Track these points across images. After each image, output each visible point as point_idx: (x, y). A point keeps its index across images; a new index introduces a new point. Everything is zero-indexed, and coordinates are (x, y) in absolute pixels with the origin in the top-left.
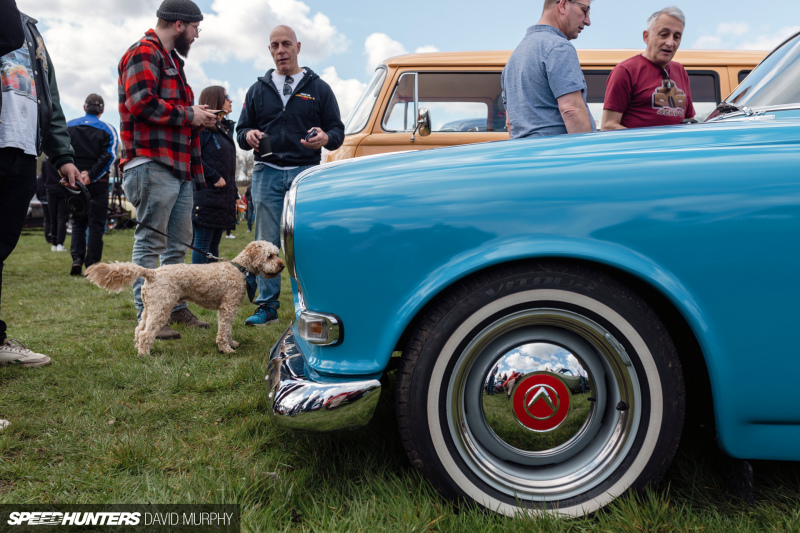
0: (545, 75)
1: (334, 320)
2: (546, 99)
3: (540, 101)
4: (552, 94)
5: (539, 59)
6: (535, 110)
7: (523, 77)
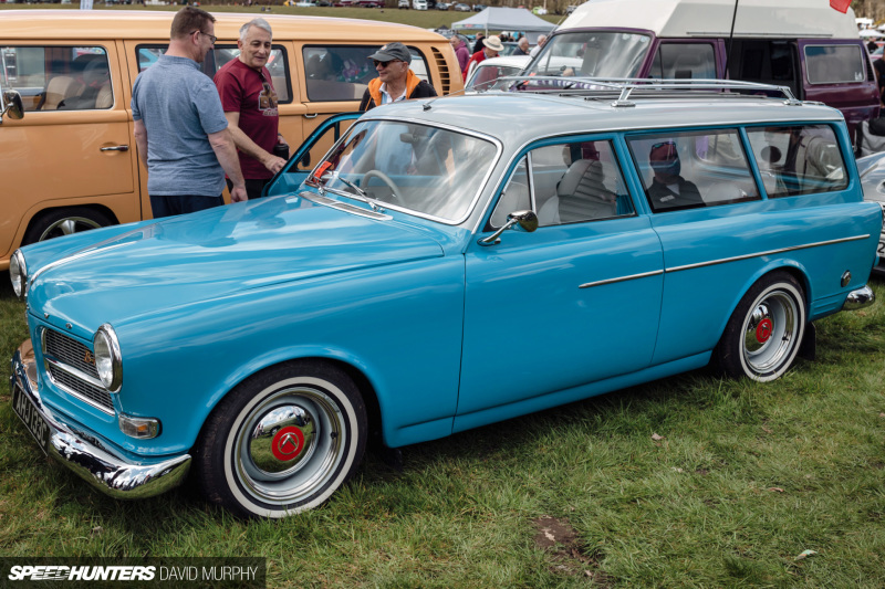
0: (196, 113)
1: (155, 421)
2: (194, 131)
3: (189, 134)
4: (202, 129)
5: (189, 101)
6: (183, 141)
7: (169, 107)
